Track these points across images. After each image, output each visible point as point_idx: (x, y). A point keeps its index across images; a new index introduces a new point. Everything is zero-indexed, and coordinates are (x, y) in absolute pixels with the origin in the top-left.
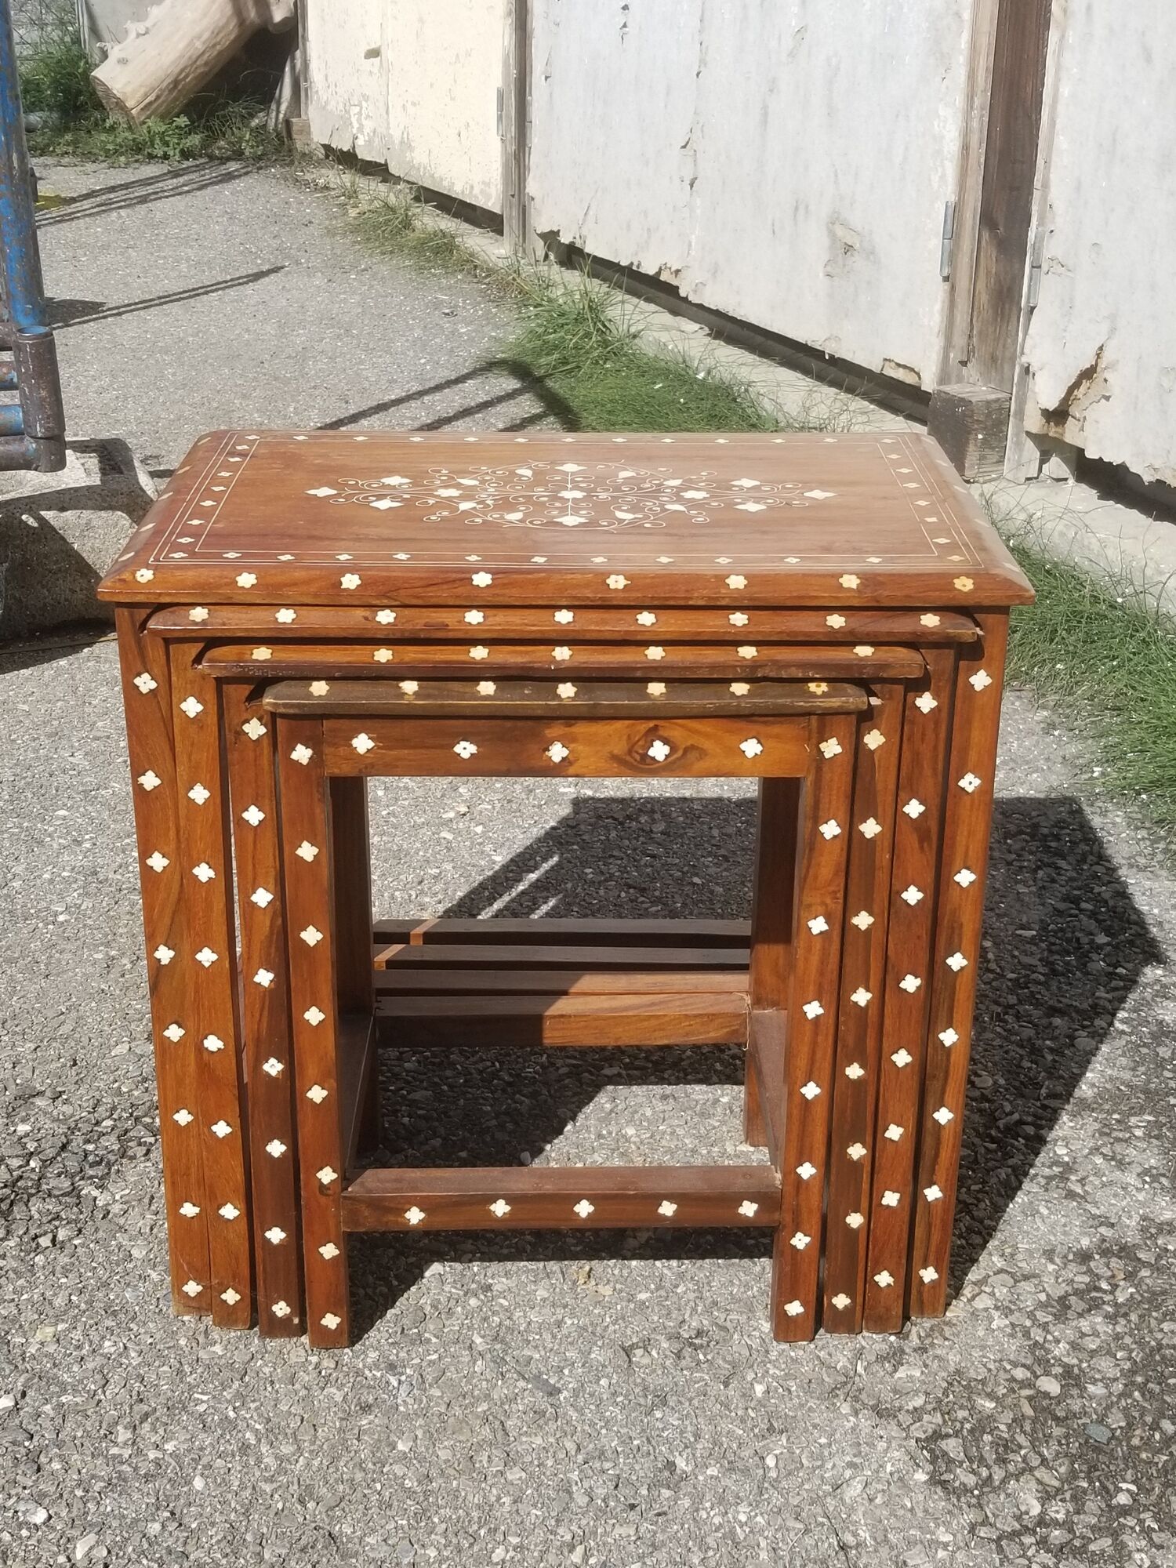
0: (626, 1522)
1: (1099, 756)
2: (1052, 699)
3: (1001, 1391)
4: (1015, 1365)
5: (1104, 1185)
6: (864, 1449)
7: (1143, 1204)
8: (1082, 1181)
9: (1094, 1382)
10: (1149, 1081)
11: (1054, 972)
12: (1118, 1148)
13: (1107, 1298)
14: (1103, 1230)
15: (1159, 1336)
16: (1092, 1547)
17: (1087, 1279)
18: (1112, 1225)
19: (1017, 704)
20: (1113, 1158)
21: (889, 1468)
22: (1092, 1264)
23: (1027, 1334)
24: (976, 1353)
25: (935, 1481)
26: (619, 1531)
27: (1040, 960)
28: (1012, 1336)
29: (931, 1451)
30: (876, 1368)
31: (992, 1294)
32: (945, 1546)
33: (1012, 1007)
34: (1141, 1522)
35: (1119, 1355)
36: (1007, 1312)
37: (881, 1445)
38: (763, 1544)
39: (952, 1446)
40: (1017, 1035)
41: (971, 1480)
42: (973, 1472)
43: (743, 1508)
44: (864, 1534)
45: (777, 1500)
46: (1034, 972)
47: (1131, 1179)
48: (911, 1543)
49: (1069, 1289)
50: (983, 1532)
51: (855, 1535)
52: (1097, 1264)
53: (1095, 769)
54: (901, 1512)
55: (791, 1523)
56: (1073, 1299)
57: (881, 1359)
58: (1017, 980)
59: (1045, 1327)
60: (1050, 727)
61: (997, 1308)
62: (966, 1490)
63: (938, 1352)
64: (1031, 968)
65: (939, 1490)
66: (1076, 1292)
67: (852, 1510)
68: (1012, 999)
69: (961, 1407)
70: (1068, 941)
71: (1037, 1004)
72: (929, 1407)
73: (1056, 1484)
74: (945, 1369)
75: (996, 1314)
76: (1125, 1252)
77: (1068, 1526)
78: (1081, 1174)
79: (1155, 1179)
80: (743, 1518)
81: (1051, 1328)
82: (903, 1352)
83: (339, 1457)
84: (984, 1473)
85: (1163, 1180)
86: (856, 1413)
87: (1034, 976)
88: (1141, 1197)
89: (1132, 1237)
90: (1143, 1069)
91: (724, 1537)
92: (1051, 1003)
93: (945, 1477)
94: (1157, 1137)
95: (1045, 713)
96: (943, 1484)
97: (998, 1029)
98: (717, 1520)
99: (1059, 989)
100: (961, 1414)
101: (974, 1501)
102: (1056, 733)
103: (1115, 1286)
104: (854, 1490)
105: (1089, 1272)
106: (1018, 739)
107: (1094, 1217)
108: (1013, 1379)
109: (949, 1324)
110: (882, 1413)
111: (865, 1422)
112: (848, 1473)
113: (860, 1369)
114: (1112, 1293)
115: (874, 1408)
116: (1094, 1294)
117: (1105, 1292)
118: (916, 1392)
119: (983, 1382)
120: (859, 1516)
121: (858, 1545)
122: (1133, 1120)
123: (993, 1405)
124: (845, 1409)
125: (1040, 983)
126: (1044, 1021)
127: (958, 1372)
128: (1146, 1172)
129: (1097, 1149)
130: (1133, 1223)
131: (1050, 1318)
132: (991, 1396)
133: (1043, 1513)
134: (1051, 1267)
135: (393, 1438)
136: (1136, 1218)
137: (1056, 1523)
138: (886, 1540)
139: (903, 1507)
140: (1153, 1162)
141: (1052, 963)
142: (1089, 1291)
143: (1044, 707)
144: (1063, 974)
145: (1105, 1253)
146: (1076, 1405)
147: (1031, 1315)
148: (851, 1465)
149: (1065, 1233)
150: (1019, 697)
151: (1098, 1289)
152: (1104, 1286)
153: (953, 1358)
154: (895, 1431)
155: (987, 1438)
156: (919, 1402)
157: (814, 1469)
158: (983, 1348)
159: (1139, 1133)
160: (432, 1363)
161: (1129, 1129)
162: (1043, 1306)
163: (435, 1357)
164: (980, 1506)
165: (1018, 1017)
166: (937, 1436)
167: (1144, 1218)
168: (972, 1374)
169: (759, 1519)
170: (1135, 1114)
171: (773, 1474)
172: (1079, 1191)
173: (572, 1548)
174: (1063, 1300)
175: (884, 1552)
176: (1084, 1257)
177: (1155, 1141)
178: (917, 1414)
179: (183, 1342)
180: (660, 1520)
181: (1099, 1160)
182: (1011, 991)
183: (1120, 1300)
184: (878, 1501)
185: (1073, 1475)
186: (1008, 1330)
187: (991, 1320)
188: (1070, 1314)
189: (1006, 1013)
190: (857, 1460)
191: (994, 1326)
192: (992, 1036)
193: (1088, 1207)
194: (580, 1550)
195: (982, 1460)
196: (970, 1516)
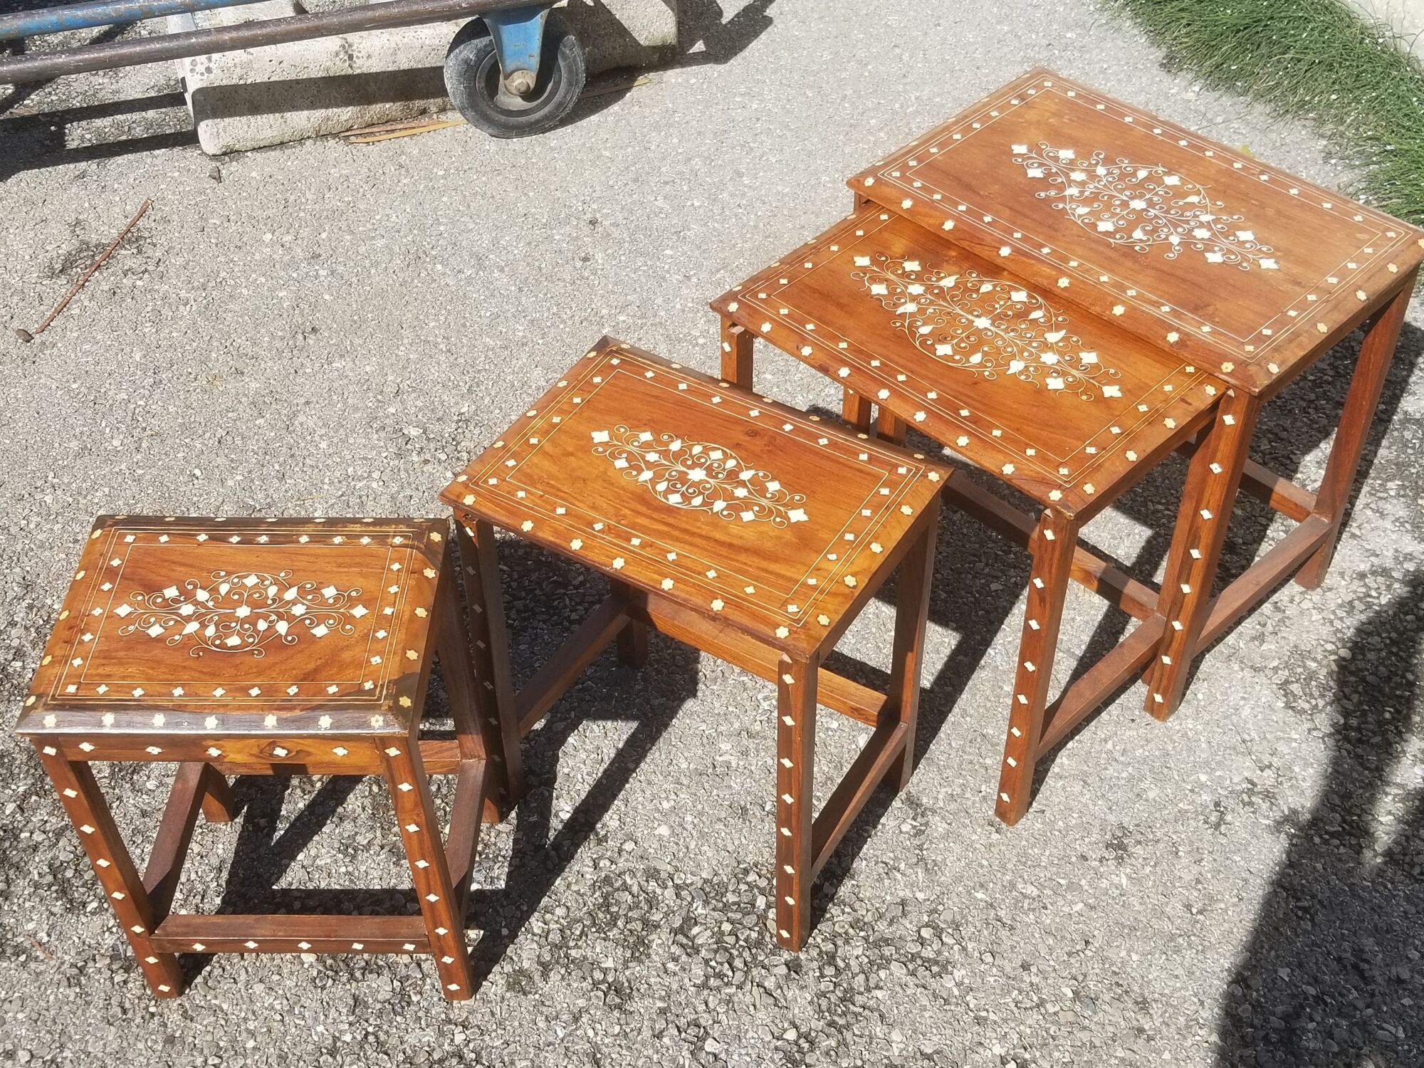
0: (1130, 729)
1: (1363, 185)
2: (1329, 128)
3: (1320, 657)
4: (1326, 642)
5: (1373, 530)
6: (1249, 689)
7: (1396, 542)
8: (1359, 527)
9: (1370, 650)
10: (1398, 456)
11: (1338, 374)
12: (1381, 503)
13: (1376, 601)
14: (1372, 559)
15: (1405, 624)
16: (1372, 740)
17: (1364, 590)
18: (1377, 556)
19: (1303, 132)
20: (1378, 511)
21: (1263, 700)
22: (1367, 580)
23: (1331, 622)
24: (1304, 635)
25: (1288, 706)
26: (1128, 733)
27: (1329, 365)
28: (1324, 625)
29: (1284, 690)
30: (1251, 644)
31: (1311, 600)
32: (1295, 740)
33: (1312, 401)
34: (1396, 728)
35: (1384, 635)
36: (1320, 610)
37: (1258, 688)
38: (1203, 739)
39: (1295, 688)
40: (1317, 423)
41: (1307, 706)
42: (1308, 702)
43: (1190, 721)
44: (1254, 734)
45: (1207, 717)
46: (1325, 375)
47: (1388, 524)
48: (1278, 739)
49: (1354, 596)
50: (1315, 733)
51: (1249, 735)
52: (1370, 581)
53: (1361, 197)
54: (1271, 723)
55: (1216, 729)
56: (1356, 603)
57: (1253, 639)
58: (1314, 381)
59: (1341, 619)
60: (1329, 155)
61: (1314, 608)
62: (1304, 711)
63: (1284, 635)
64: (1322, 371)
65: (1290, 711)
66: (1359, 599)
67: (1246, 722)
68: (1313, 396)
69: (1299, 666)
70: (1346, 349)
71: (1328, 399)
72: (1281, 666)
73: (1352, 708)
74: (1288, 644)
75: (1314, 612)
76: (1385, 572)
77: (1359, 729)
78: (1359, 522)
79: (1402, 524)
80: (1191, 726)
81: (1345, 620)
82: (1263, 634)
83: (976, 694)
84: (1314, 702)
85: (1407, 525)
86: (1242, 670)
87: (1326, 377)
88: (1394, 537)
89: (1389, 563)
90: (1394, 448)
91: (1182, 736)
92: (1337, 399)
93: (1293, 705)
94: (1403, 496)
95: (1325, 143)
96: (1292, 708)
97: (1305, 419)
98: (1178, 727)
99: (1342, 388)
100: (1299, 670)
101: (1309, 717)
102: (1333, 161)
103: (1380, 594)
104: (1246, 712)
105: (1365, 585)
106: (1306, 168)
107: (1367, 550)
108: (1326, 650)
109: (1288, 618)
110: (1256, 670)
111: (1248, 674)
112: (1242, 703)
113: (1242, 645)
114: (1378, 598)
115: (1252, 667)
116: (1369, 599)
117: (1374, 598)
118: (1274, 658)
119: (1309, 652)
120: (1250, 726)
121: (1251, 741)
122: (1390, 485)
123: (1315, 665)
124: (1236, 667)
125: (1329, 383)
126: (1333, 413)
127: (1296, 646)
128: (1397, 520)
129: (1368, 505)
130: (1390, 553)
131: (1345, 614)
132: (1314, 660)
133: (1345, 724)
134: (1343, 583)
135: (1000, 684)
136: (1392, 551)
137: (1352, 728)
138: (1266, 738)
139: (1273, 720)
140: (1401, 513)
141: (1337, 367)
142: (1365, 597)
143: (1322, 136)
144: (1344, 376)
145: (1374, 573)
146: (1361, 665)
147: (1334, 612)
148: (1243, 698)
149: (1351, 561)
150: (1304, 126)
151: (1370, 596)
152: (1374, 594)
153: (1292, 638)
154: (1265, 680)
155: (1314, 683)
156: (1275, 663)
157: (1224, 700)
158: (1308, 632)
159: (1392, 493)
160: (1009, 642)
161: (1386, 491)
162: (1341, 606)
163: (1011, 639)
164: (1312, 720)
165: (1316, 409)
166: (1287, 682)
167: (1396, 551)
168: (1304, 648)
169: (1198, 727)
170: (1390, 480)
171: (1202, 703)
172: (1358, 534)
173: (1106, 741)
174: (1351, 603)
175: (1265, 743)
176: (1362, 576)
177: (1402, 500)
178: (1276, 669)
179: (874, 630)
180: (1148, 727)
181: (1369, 512)
182: (1312, 390)
183: (1383, 603)
184: (1259, 717)
185: (1360, 703)
186: (1321, 621)
187: (1311, 615)
188: (1356, 612)
189: (1309, 407)
190: (1246, 696)
191: (1313, 619)
192: (1301, 424)
193: (1364, 544)
194: (1110, 742)
195: (1311, 695)
196: (1308, 725)
